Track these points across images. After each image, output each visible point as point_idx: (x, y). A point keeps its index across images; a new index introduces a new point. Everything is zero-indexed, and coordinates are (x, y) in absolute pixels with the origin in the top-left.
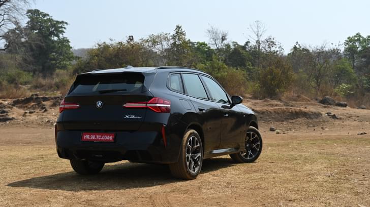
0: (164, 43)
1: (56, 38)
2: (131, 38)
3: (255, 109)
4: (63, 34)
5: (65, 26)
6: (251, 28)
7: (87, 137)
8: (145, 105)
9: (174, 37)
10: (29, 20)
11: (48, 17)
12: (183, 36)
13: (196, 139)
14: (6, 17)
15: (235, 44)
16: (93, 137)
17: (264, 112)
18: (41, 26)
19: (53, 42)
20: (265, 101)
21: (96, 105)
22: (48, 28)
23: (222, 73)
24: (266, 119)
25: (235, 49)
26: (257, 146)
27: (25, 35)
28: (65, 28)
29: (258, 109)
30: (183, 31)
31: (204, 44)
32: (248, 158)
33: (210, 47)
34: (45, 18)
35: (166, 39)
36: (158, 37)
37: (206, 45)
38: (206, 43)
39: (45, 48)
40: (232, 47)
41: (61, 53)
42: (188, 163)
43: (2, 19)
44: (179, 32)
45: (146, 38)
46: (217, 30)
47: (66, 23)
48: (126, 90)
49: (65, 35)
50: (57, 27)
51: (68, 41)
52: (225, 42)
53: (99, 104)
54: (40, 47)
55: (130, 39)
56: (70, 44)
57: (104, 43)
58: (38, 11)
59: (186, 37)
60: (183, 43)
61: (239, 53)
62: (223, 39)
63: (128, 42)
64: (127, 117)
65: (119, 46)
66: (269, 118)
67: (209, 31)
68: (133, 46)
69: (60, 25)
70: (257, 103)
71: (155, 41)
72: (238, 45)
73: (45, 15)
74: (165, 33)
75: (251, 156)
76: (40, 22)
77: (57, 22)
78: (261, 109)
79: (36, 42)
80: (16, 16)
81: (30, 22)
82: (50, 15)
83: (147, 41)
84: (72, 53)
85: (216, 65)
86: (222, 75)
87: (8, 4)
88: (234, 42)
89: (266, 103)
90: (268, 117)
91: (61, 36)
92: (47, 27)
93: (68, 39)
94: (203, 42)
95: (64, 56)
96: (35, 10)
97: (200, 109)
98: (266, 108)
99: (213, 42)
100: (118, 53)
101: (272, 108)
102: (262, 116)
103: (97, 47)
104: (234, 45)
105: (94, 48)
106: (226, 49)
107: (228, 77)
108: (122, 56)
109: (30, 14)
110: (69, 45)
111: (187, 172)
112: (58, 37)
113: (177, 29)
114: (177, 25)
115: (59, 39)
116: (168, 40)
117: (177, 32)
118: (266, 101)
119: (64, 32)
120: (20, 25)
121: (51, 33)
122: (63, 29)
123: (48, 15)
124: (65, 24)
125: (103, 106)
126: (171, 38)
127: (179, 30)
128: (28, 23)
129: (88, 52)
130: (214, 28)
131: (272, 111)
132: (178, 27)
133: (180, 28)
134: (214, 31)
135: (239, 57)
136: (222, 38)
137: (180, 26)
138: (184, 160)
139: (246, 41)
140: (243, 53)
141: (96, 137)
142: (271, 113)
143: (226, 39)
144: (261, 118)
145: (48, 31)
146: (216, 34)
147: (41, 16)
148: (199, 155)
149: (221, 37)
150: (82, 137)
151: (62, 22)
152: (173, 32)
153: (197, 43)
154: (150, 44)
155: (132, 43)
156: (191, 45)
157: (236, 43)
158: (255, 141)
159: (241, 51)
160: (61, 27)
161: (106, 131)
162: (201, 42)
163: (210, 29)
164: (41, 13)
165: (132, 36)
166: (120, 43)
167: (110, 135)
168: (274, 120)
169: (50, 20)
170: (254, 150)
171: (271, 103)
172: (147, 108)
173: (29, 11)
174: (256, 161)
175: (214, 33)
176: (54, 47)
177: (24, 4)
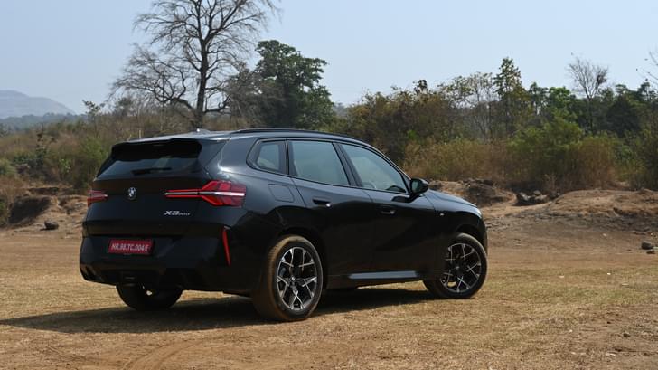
0: (482, 91)
1: (306, 89)
2: (423, 84)
3: (620, 208)
4: (318, 82)
5: (322, 66)
6: (653, 58)
7: (115, 246)
8: (196, 193)
9: (499, 80)
10: (262, 58)
11: (294, 53)
12: (515, 78)
13: (305, 252)
14: (221, 55)
15: (622, 88)
16: (123, 247)
17: (636, 214)
18: (280, 68)
19: (303, 93)
20: (640, 194)
21: (127, 194)
22: (293, 72)
23: (573, 143)
24: (640, 226)
25: (620, 98)
26: (476, 270)
27: (255, 84)
28: (321, 71)
29: (625, 208)
30: (515, 68)
31: (563, 91)
32: (458, 291)
33: (574, 96)
34: (289, 55)
35: (485, 83)
36: (471, 80)
37: (568, 92)
38: (567, 88)
39: (285, 105)
40: (616, 94)
41: (315, 113)
42: (281, 294)
43: (215, 59)
44: (508, 70)
45: (448, 83)
46: (588, 64)
47: (323, 62)
48: (169, 169)
49: (322, 82)
50: (308, 69)
51: (326, 93)
52: (603, 86)
53: (132, 192)
54: (278, 104)
55: (420, 85)
56: (330, 97)
57: (379, 93)
58: (277, 43)
59: (520, 80)
60: (515, 90)
61: (628, 106)
62: (600, 80)
63: (418, 92)
64: (168, 213)
65: (402, 100)
66: (646, 225)
67: (572, 67)
68: (425, 99)
69: (313, 66)
70: (626, 198)
71: (464, 88)
72: (627, 90)
73: (288, 50)
74: (483, 73)
75: (463, 286)
76: (280, 62)
77: (308, 60)
78: (630, 208)
79: (270, 97)
80: (237, 52)
81: (264, 61)
82: (297, 49)
83: (451, 88)
84: (334, 113)
85: (561, 129)
86: (571, 146)
87: (225, 33)
88: (620, 85)
89: (641, 197)
90: (643, 224)
91: (314, 83)
92: (292, 70)
93: (327, 88)
94: (561, 86)
95: (320, 118)
96: (272, 41)
97: (315, 201)
98: (640, 206)
99: (581, 87)
100: (400, 111)
101: (652, 207)
102: (631, 220)
103: (366, 101)
104: (620, 92)
105: (361, 103)
106: (604, 100)
107: (584, 149)
108: (407, 115)
109: (263, 48)
110: (329, 100)
111: (279, 308)
112: (311, 86)
113: (504, 64)
114: (505, 58)
115: (313, 90)
116: (489, 86)
117: (504, 71)
118: (643, 193)
119: (320, 78)
120: (247, 67)
121: (299, 81)
122: (319, 72)
123: (293, 49)
124: (322, 64)
125: (137, 194)
126: (493, 81)
127: (507, 67)
128: (260, 64)
129: (350, 111)
130: (581, 60)
131: (652, 212)
132: (507, 62)
133: (510, 62)
134: (582, 66)
135: (626, 114)
136: (598, 79)
137: (510, 59)
138: (270, 287)
139: (642, 83)
140: (634, 106)
141: (127, 247)
142: (649, 214)
143: (605, 80)
144: (630, 224)
145: (292, 77)
146: (586, 72)
147: (281, 51)
148: (313, 279)
149: (595, 77)
150: (109, 246)
151: (317, 61)
152: (497, 72)
153: (551, 89)
154: (457, 93)
155: (425, 92)
156: (537, 93)
157: (625, 86)
158: (471, 260)
159: (631, 102)
160: (316, 69)
161: (141, 238)
162: (557, 87)
163: (574, 63)
164: (282, 46)
165: (424, 81)
166: (404, 94)
167: (145, 244)
168: (654, 229)
169: (297, 58)
170: (469, 277)
171: (652, 197)
172: (199, 199)
173: (263, 44)
174: (473, 296)
175: (582, 70)
176: (303, 104)
177: (249, 32)
